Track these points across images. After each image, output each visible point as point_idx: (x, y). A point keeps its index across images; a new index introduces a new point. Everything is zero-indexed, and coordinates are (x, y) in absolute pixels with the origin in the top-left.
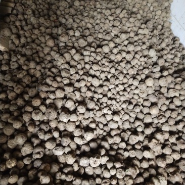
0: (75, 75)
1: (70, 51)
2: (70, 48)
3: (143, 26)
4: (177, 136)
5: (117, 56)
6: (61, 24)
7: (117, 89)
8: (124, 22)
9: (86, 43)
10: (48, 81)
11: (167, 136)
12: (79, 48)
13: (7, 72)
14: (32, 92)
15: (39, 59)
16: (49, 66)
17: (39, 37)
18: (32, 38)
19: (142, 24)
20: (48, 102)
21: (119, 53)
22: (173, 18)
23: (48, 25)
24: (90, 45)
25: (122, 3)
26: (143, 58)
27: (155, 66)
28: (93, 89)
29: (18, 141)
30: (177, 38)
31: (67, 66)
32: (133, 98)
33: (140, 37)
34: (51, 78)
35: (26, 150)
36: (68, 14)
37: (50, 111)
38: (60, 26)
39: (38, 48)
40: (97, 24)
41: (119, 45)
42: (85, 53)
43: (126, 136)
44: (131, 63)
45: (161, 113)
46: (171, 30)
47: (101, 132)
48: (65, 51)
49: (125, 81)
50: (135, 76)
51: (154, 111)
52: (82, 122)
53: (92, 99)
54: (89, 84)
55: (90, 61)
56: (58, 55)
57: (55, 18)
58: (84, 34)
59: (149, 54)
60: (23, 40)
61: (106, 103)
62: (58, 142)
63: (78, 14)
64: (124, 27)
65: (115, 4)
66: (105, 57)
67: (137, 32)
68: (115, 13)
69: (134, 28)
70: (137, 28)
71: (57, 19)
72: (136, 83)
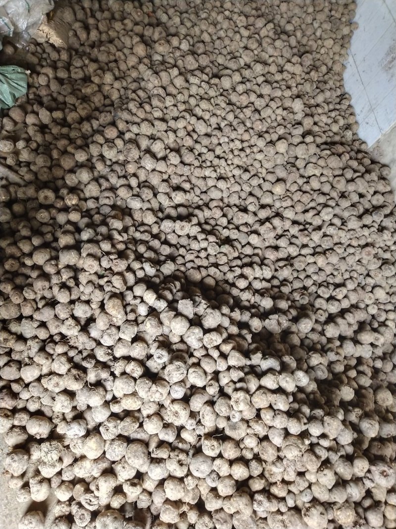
0: (172, 108)
1: (170, 71)
2: (169, 66)
3: (295, 59)
4: (301, 227)
5: (241, 97)
6: (159, 24)
7: (232, 145)
8: (265, 45)
9: (196, 66)
10: (132, 106)
11: (287, 224)
12: (183, 70)
13: (66, 81)
14: (105, 118)
15: (119, 73)
16: (134, 86)
17: (120, 36)
18: (109, 35)
19: (294, 55)
20: (127, 136)
21: (246, 92)
22: (350, 59)
23: (138, 19)
24: (201, 69)
25: (270, 9)
26: (281, 109)
27: (296, 126)
28: (195, 136)
29: (81, 176)
30: (347, 96)
31: (161, 92)
32: (252, 165)
33: (285, 75)
34: (136, 102)
35: (92, 190)
36: (174, 7)
37: (131, 146)
38: (158, 25)
39: (119, 54)
40: (219, 38)
41: (248, 80)
42: (192, 80)
43: (231, 213)
44: (262, 113)
45: (288, 194)
46: (342, 79)
47: (196, 199)
48: (162, 68)
49: (246, 137)
50: (262, 134)
51: (279, 189)
52: (171, 177)
53: (191, 150)
54: (190, 128)
55: (197, 94)
56: (149, 72)
57: (151, 9)
58: (195, 49)
59: (293, 106)
60: (94, 35)
61: (211, 162)
62: (135, 193)
63: (190, 11)
64: (263, 54)
65: (257, 9)
66: (221, 95)
67: (282, 68)
68: (253, 25)
69: (280, 58)
70: (285, 60)
71: (154, 12)
72: (261, 143)
